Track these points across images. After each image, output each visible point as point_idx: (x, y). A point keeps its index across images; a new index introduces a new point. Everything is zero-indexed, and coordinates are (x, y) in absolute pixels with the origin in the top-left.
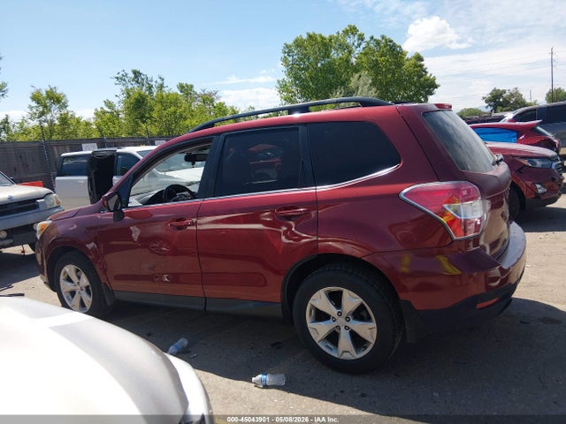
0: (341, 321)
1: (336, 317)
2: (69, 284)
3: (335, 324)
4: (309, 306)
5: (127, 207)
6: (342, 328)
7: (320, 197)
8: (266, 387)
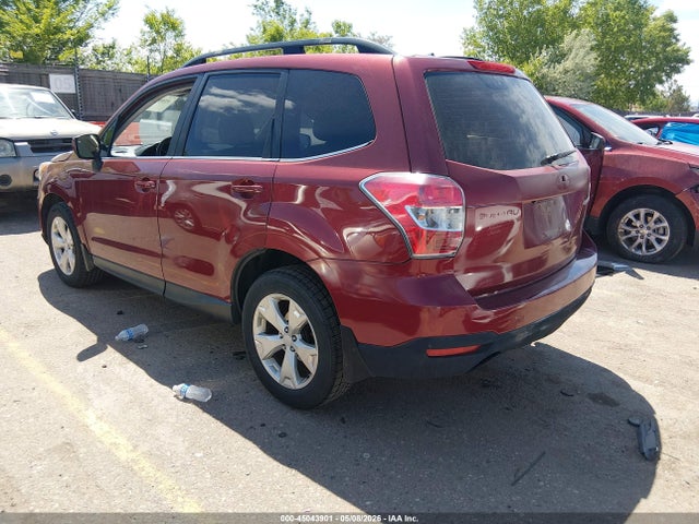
0: (288, 339)
1: (284, 333)
2: (59, 239)
3: (281, 342)
4: (257, 313)
5: (109, 155)
6: (288, 348)
7: (279, 174)
8: (186, 400)
